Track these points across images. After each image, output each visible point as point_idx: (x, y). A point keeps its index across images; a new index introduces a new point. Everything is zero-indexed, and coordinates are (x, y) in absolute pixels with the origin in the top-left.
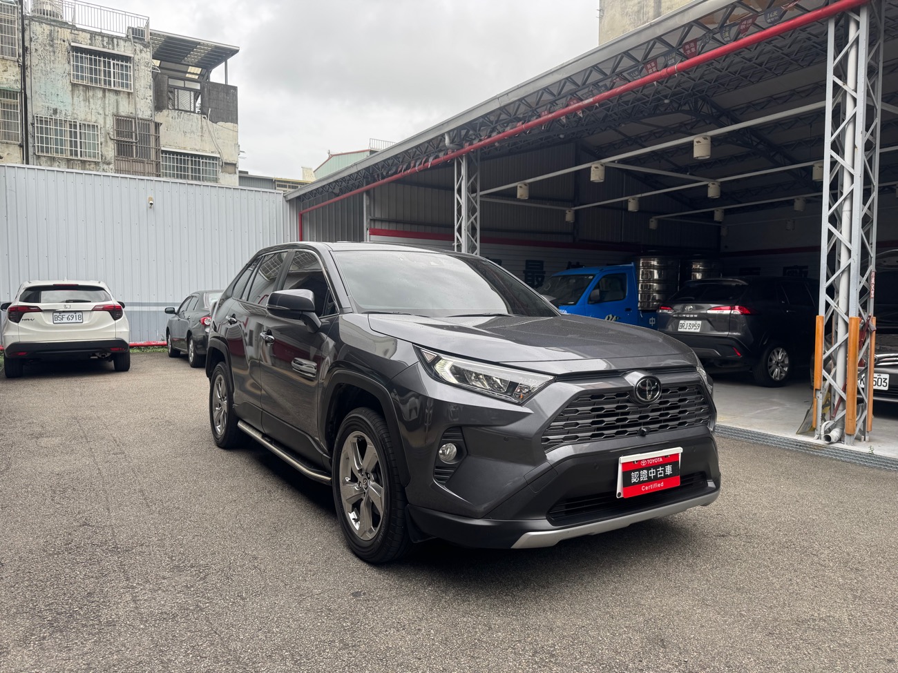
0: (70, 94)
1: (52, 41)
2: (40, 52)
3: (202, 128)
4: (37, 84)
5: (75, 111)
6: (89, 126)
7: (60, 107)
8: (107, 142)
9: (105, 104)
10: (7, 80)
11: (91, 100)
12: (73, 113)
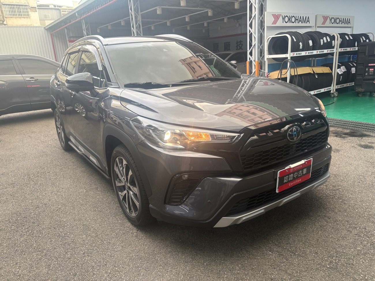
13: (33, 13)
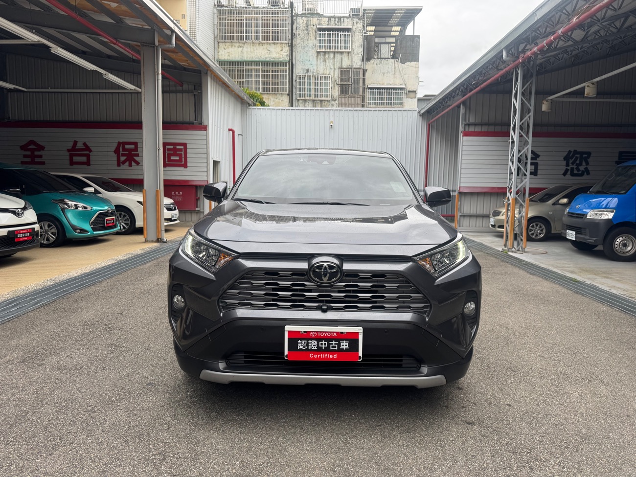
0: (316, 58)
1: (307, 27)
2: (301, 35)
3: (395, 68)
4: (298, 56)
5: (318, 69)
6: (325, 77)
7: (310, 68)
8: (334, 86)
9: (334, 61)
10: (283, 55)
11: (327, 61)
12: (317, 70)
13: (410, 100)
